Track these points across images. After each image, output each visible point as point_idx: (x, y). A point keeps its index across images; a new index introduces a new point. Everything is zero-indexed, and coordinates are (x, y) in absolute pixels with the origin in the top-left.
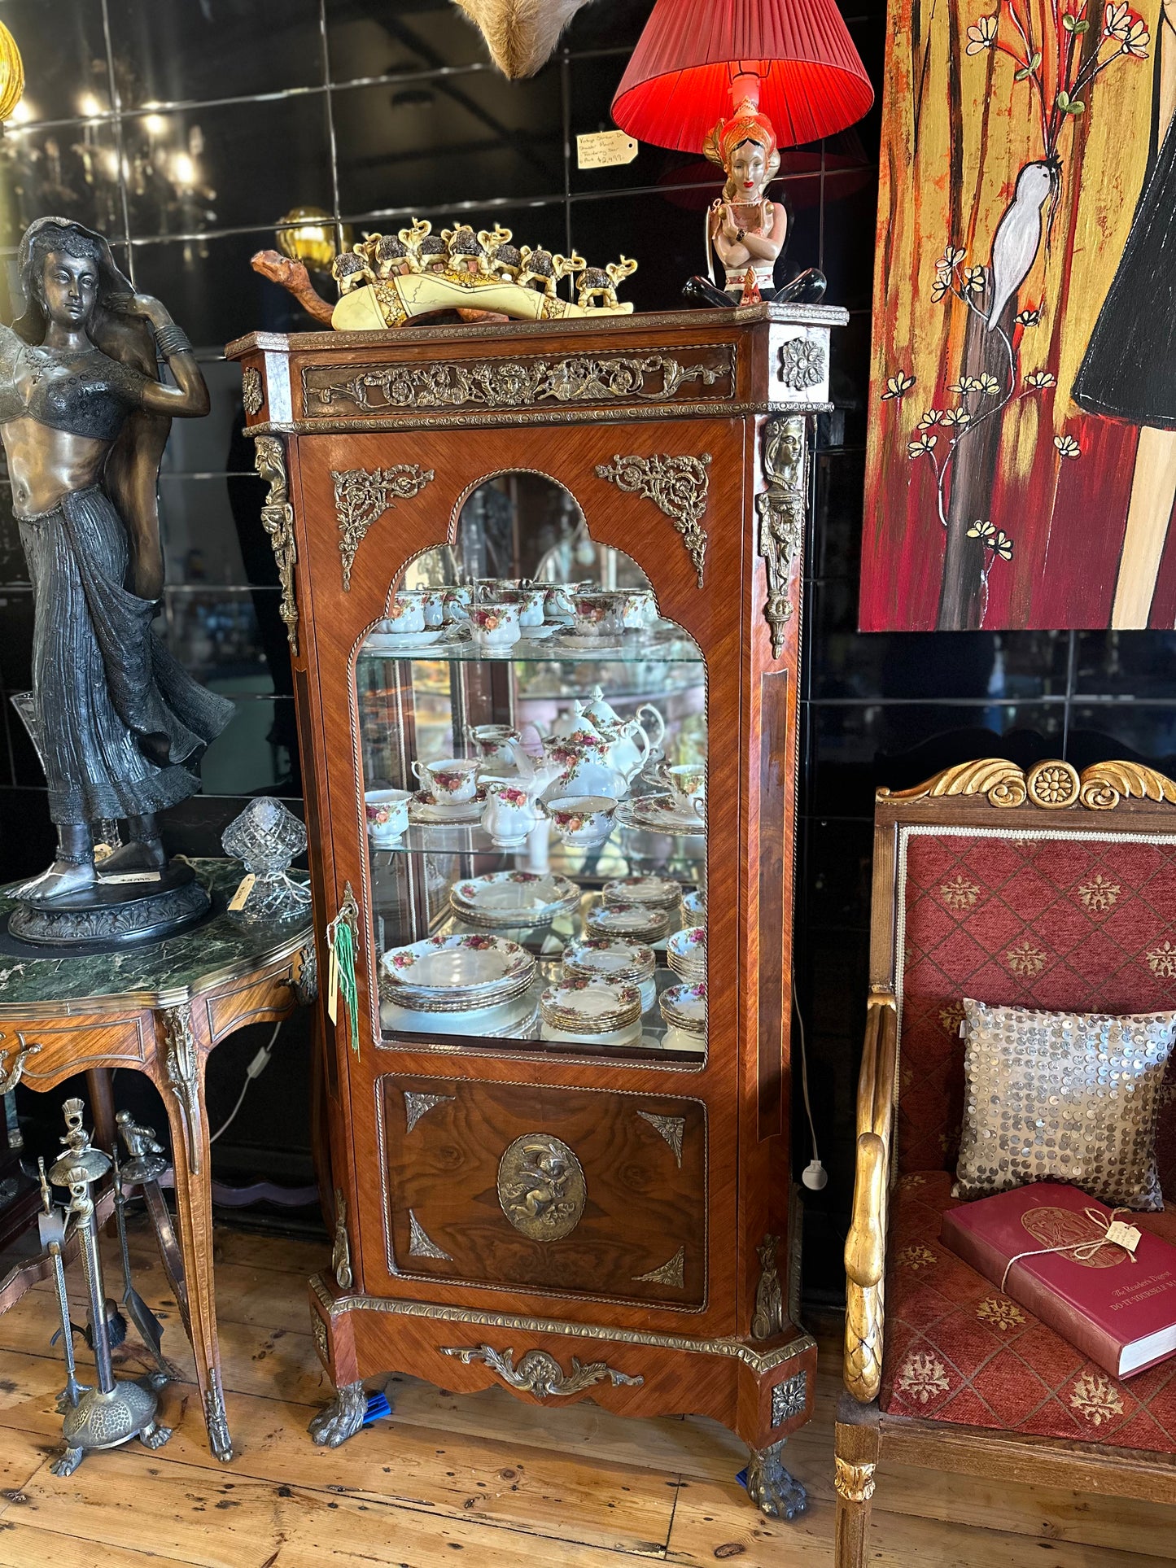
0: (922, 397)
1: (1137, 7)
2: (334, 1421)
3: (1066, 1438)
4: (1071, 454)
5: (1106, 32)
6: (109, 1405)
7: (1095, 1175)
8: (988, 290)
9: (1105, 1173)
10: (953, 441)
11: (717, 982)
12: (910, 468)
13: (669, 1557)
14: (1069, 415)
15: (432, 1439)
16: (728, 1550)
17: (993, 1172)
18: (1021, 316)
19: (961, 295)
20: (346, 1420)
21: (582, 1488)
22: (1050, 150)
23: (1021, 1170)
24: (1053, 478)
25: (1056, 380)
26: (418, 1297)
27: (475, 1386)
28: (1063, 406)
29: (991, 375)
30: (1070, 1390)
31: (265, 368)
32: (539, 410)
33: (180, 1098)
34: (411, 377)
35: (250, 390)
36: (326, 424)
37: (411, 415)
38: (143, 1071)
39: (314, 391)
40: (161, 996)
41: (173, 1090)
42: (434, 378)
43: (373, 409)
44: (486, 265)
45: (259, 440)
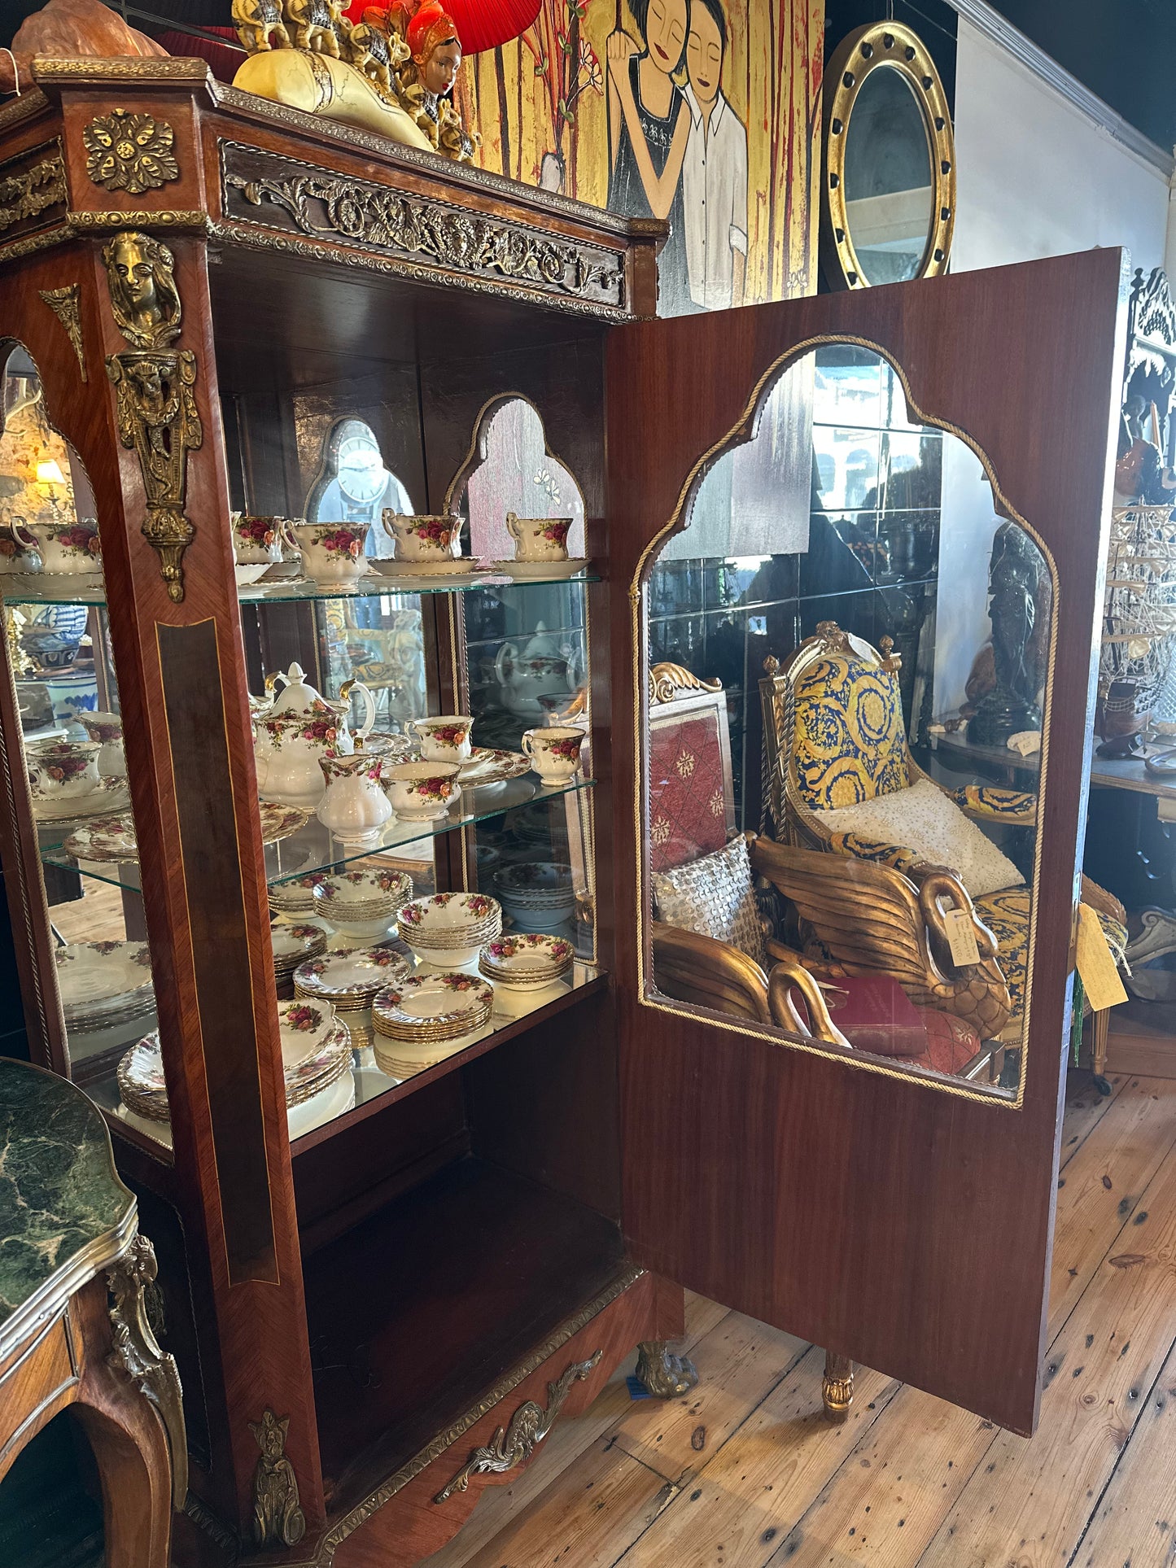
1: (596, 51)
5: (582, 62)
13: (682, 1485)
16: (697, 1439)
21: (565, 1524)
22: (558, 147)
31: (191, 122)
32: (490, 280)
33: (154, 1397)
34: (360, 200)
35: (125, 149)
36: (261, 238)
37: (365, 253)
38: (79, 1398)
39: (239, 181)
40: (122, 1232)
41: (143, 1390)
42: (385, 209)
43: (318, 232)
44: (389, 81)
45: (129, 238)
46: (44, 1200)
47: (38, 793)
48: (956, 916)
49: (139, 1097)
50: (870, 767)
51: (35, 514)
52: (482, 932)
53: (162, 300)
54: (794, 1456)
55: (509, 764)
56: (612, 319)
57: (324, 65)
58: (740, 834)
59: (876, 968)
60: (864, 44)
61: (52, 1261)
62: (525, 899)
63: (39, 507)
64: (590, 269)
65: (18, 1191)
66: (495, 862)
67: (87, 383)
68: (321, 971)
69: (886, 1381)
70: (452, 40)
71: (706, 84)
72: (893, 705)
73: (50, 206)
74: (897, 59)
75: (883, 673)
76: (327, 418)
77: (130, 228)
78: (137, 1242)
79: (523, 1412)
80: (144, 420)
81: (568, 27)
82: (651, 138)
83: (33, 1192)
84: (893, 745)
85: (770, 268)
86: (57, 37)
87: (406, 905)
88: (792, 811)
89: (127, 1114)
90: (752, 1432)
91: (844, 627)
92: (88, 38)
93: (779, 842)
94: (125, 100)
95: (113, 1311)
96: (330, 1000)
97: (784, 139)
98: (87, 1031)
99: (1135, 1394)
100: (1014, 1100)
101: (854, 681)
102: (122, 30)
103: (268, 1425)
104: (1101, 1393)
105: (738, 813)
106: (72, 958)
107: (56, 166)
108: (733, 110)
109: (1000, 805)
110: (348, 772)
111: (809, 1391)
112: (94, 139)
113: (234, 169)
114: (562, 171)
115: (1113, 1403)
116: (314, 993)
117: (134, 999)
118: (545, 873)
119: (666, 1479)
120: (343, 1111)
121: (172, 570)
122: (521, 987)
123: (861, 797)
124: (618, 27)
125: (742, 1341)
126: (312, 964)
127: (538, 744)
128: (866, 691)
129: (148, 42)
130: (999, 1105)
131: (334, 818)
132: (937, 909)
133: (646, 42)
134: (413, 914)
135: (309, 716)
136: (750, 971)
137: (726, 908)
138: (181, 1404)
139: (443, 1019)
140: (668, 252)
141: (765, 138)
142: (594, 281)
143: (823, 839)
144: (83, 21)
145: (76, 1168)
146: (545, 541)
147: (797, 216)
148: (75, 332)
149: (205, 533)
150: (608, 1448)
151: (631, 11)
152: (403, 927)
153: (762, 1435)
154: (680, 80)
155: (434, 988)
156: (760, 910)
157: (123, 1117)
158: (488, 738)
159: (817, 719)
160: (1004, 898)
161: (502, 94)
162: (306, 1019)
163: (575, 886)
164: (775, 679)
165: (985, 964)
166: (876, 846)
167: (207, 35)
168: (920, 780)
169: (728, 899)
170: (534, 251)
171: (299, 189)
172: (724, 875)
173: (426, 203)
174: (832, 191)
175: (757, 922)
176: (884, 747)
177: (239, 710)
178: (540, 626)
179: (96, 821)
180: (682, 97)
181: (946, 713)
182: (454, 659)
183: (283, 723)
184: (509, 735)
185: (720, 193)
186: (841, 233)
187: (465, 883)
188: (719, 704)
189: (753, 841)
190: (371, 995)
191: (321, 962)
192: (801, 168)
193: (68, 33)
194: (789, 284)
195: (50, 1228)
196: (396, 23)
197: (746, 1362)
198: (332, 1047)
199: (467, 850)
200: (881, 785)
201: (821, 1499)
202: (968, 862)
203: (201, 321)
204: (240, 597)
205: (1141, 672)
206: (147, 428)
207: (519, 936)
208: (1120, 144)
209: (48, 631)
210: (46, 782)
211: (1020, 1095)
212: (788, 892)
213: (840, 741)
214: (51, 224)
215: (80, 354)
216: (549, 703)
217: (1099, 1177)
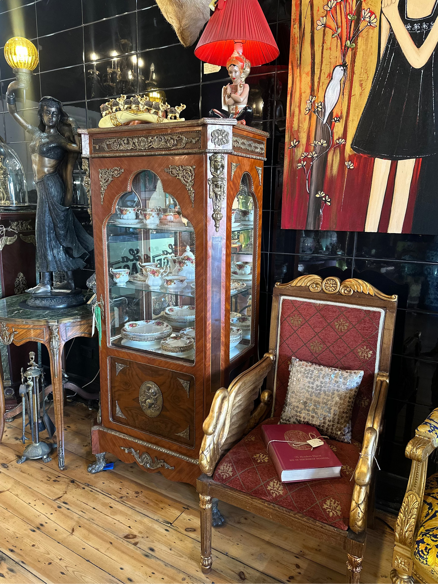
0: (301, 147)
1: (372, 9)
2: (94, 466)
3: (265, 500)
4: (351, 168)
5: (362, 19)
6: (36, 447)
7: (323, 424)
8: (323, 110)
9: (327, 425)
10: (311, 163)
11: (198, 337)
12: (297, 173)
13: (171, 527)
14: (350, 154)
15: (120, 478)
16: (190, 529)
17: (290, 418)
18: (334, 119)
19: (314, 112)
20: (97, 466)
21: (156, 502)
22: (344, 61)
23: (298, 418)
24: (345, 176)
25: (346, 141)
26: (116, 429)
27: (129, 461)
28: (348, 150)
29: (324, 140)
30: (268, 483)
43: (108, 151)
44: (141, 108)
54: (185, 557)
57: (115, 114)
81: (354, 9)
82: (414, 30)
113: (95, 143)
150: (184, 508)
161: (313, 54)
201: (166, 565)
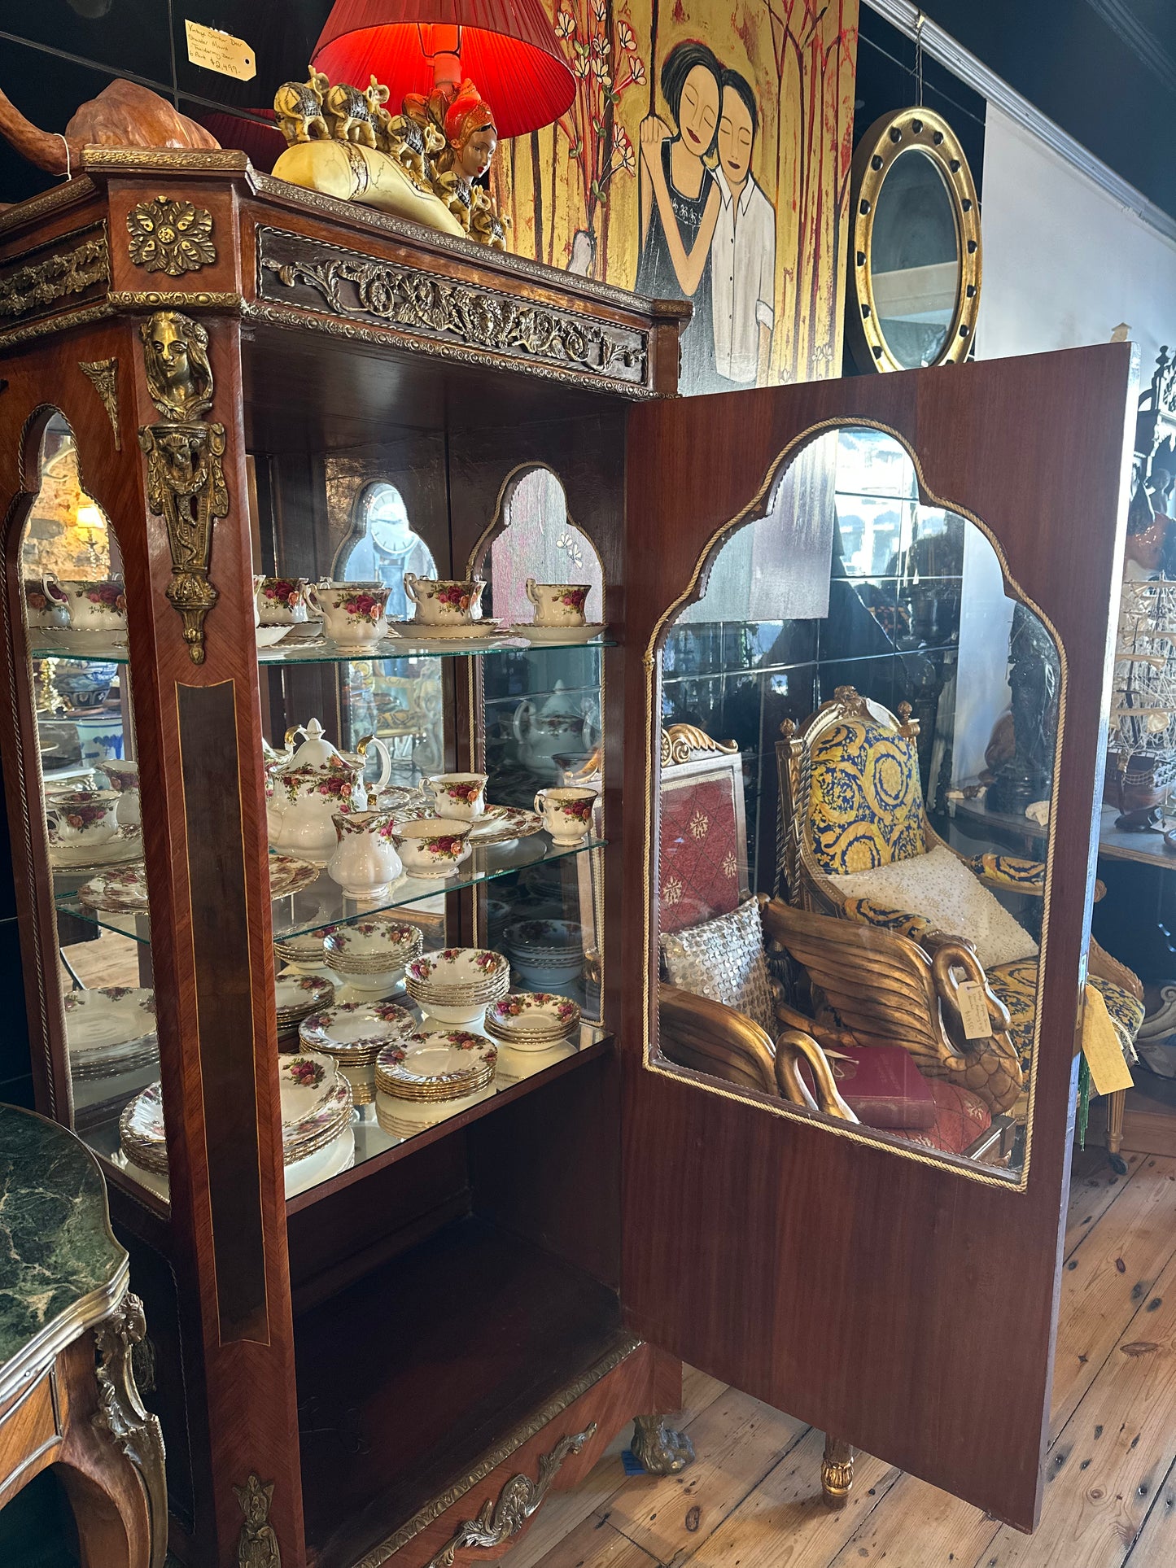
1: (628, 136)
5: (615, 145)
16: (692, 1519)
22: (590, 226)
31: (230, 210)
32: (514, 358)
33: (136, 1459)
34: (390, 282)
35: (166, 234)
36: (293, 318)
37: (394, 332)
38: (61, 1458)
39: (274, 264)
40: (112, 1290)
41: (126, 1451)
42: (416, 290)
43: (349, 312)
44: (423, 168)
45: (166, 318)
46: (36, 1253)
47: (56, 839)
48: (968, 988)
49: (139, 1148)
50: (886, 833)
51: (73, 557)
52: (489, 990)
53: (196, 375)
54: (790, 1542)
55: (522, 822)
56: (636, 396)
57: (361, 155)
58: (752, 897)
59: (886, 1037)
60: (893, 130)
61: (41, 1318)
62: (533, 956)
63: (78, 550)
64: (613, 348)
65: (12, 1244)
66: (506, 917)
67: (120, 452)
68: (327, 1024)
69: (888, 1467)
70: (489, 126)
71: (736, 167)
72: (910, 771)
73: (93, 284)
74: (925, 144)
75: (900, 739)
76: (357, 480)
77: (167, 308)
78: (127, 1300)
79: (513, 1485)
80: (173, 489)
81: (602, 112)
82: (681, 217)
83: (27, 1245)
84: (910, 811)
85: (796, 341)
86: (109, 123)
87: (415, 959)
88: (806, 874)
89: (126, 1166)
90: (748, 1515)
91: (862, 692)
92: (138, 124)
93: (794, 905)
94: (168, 188)
95: (100, 1370)
96: (334, 1054)
97: (812, 218)
98: (93, 1078)
99: (1144, 1490)
100: (1018, 1183)
101: (871, 746)
102: (172, 117)
103: (253, 1489)
104: (1110, 1488)
105: (751, 875)
106: (82, 1003)
107: (100, 247)
108: (762, 192)
109: (1017, 875)
110: (360, 829)
111: (806, 1473)
112: (137, 224)
113: (270, 253)
114: (593, 248)
115: (1121, 1498)
116: (318, 1047)
117: (141, 1047)
118: (555, 930)
119: (659, 1560)
120: (341, 1169)
121: (194, 633)
122: (525, 1047)
123: (876, 863)
124: (652, 113)
125: (741, 1418)
126: (318, 1017)
127: (550, 804)
128: (883, 756)
129: (196, 128)
130: (1002, 1187)
131: (344, 874)
132: (950, 980)
133: (679, 126)
134: (422, 969)
135: (325, 771)
136: (758, 1038)
137: (736, 971)
138: (164, 1467)
139: (444, 1079)
140: (695, 326)
141: (793, 217)
142: (617, 359)
143: (836, 904)
144: (134, 108)
145: (71, 1221)
146: (563, 606)
147: (823, 293)
148: (111, 403)
149: (228, 598)
150: (601, 1524)
151: (665, 97)
152: (411, 982)
153: (759, 1518)
154: (711, 163)
155: (438, 1045)
156: (772, 974)
157: (123, 1168)
158: (502, 795)
159: (833, 783)
160: (1019, 970)
161: (537, 176)
162: (308, 1074)
163: (585, 944)
164: (791, 742)
165: (997, 1037)
166: (890, 913)
167: (254, 118)
168: (937, 847)
169: (739, 962)
170: (559, 330)
171: (332, 271)
172: (735, 938)
173: (454, 285)
174: (859, 269)
175: (768, 987)
176: (901, 813)
177: (253, 770)
178: (559, 685)
179: (111, 870)
180: (713, 178)
181: (965, 779)
182: (472, 716)
183: (300, 778)
184: (523, 792)
185: (747, 270)
186: (866, 309)
187: (475, 939)
188: (735, 766)
189: (766, 904)
190: (375, 1051)
191: (327, 1015)
192: (828, 247)
193: (120, 121)
194: (814, 358)
195: (41, 1283)
196: (436, 110)
197: (744, 1440)
198: (333, 1104)
199: (478, 906)
200: (897, 851)
202: (984, 932)
203: (232, 396)
204: (260, 658)
205: (1160, 746)
206: (176, 497)
207: (526, 995)
208: (1147, 225)
209: (79, 671)
210: (64, 829)
211: (1025, 1178)
212: (800, 957)
213: (856, 805)
214: (93, 301)
215: (115, 424)
216: (564, 762)
217: (1112, 1262)
